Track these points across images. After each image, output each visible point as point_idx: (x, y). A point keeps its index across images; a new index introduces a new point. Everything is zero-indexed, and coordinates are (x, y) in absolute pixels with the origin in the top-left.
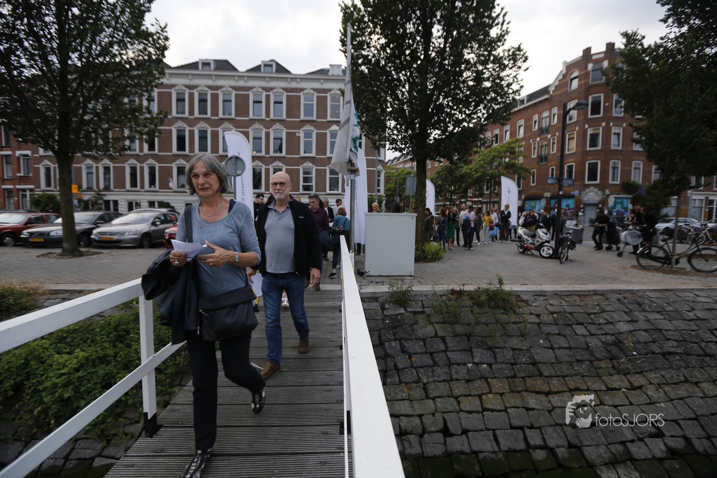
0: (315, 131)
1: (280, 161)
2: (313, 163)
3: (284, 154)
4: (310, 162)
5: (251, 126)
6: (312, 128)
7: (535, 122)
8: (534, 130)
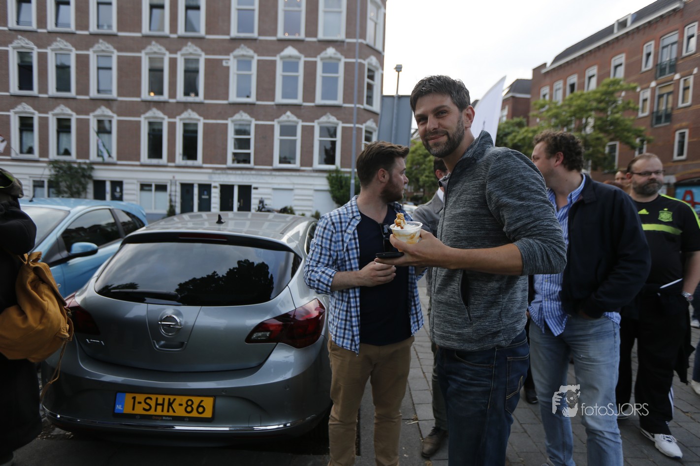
0: (256, 58)
1: (193, 110)
2: (251, 114)
3: (201, 98)
4: (245, 111)
5: (144, 48)
6: (251, 52)
7: (649, 55)
8: (644, 69)
